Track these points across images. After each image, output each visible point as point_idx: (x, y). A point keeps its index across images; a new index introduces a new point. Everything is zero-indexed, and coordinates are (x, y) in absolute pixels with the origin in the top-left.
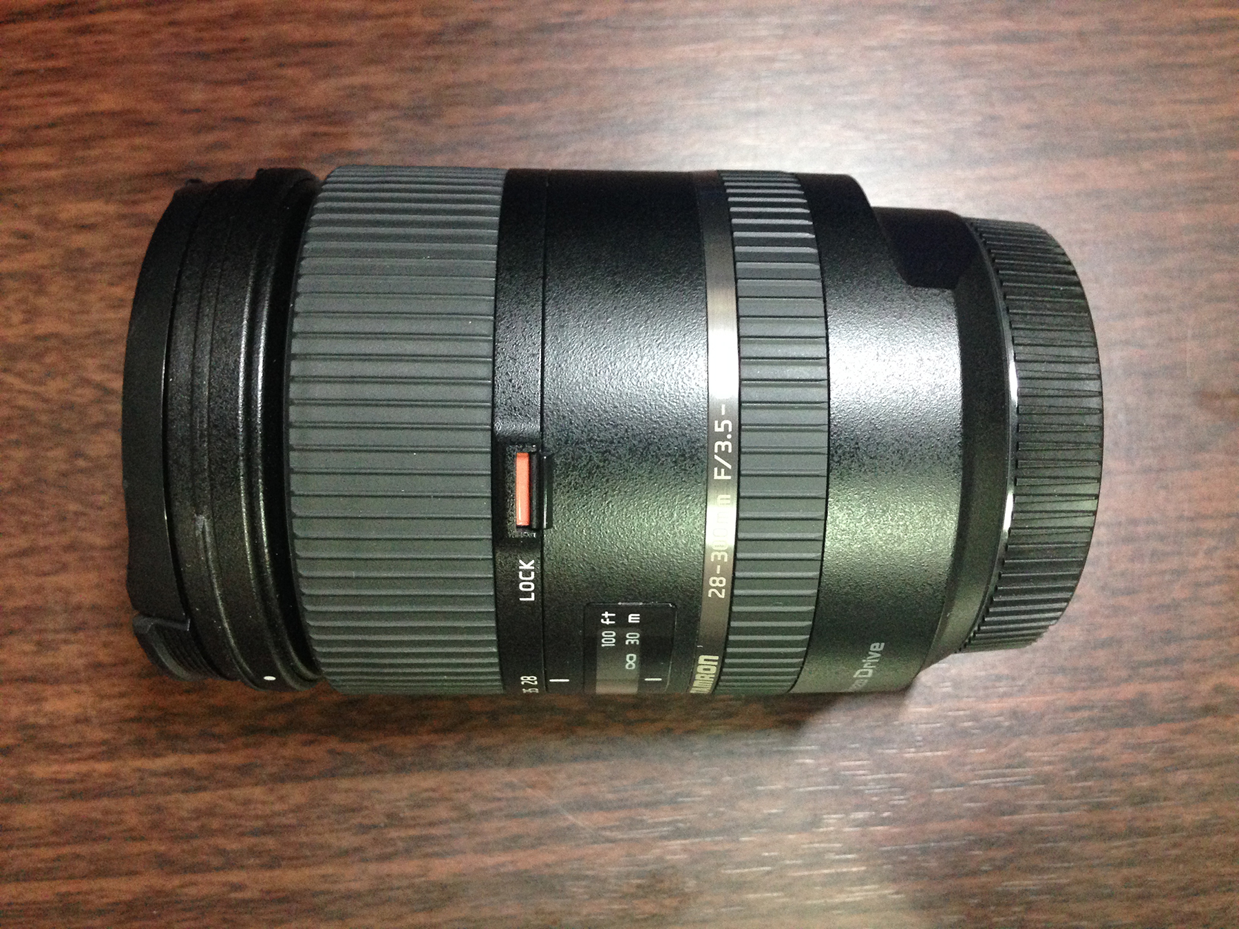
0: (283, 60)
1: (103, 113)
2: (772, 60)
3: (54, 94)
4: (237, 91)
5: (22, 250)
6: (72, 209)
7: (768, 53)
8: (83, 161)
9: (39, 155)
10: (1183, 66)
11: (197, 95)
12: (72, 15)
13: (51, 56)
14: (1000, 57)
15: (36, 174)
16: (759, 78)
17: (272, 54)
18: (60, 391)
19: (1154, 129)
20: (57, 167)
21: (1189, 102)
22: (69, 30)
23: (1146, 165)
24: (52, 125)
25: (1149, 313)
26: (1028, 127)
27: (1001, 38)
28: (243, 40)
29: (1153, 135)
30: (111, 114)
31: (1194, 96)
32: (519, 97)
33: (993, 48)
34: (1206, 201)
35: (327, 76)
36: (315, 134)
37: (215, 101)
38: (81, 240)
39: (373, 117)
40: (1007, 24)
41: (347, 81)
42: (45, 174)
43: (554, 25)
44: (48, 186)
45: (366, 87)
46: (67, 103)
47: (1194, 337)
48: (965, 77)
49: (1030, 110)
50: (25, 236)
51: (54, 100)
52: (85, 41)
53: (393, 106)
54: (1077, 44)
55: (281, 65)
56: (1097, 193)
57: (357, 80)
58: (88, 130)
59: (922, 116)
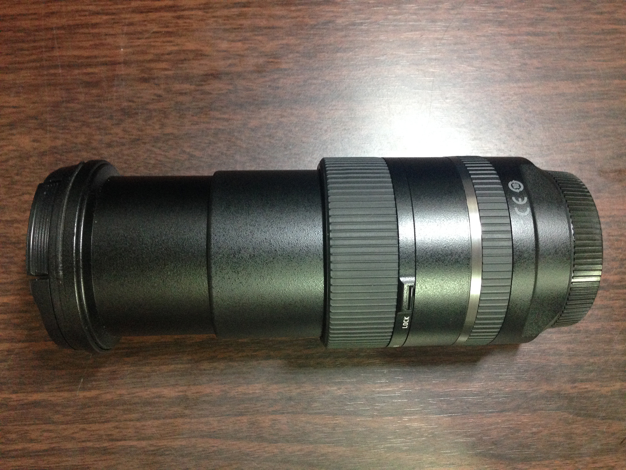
0: (256, 33)
1: (188, 50)
2: (442, 39)
3: (168, 42)
4: (239, 44)
5: (159, 101)
6: (177, 86)
7: (440, 36)
8: (181, 68)
9: (164, 65)
10: (598, 47)
11: (224, 45)
12: (175, 11)
13: (167, 27)
14: (528, 41)
15: (163, 72)
16: (436, 46)
17: (253, 31)
18: (174, 155)
19: (586, 71)
20: (171, 70)
21: (600, 61)
22: (174, 17)
23: (582, 84)
24: (168, 54)
25: (582, 140)
26: (538, 68)
27: (528, 34)
28: (241, 25)
29: (585, 73)
30: (191, 51)
31: (602, 59)
32: (345, 50)
33: (526, 37)
34: (604, 99)
35: (273, 40)
36: (268, 62)
37: (231, 48)
38: (181, 98)
39: (291, 56)
40: (531, 29)
41: (280, 42)
42: (166, 72)
43: (358, 23)
44: (167, 77)
45: (287, 45)
46: (174, 45)
47: (598, 150)
48: (515, 48)
49: (539, 62)
50: (160, 96)
51: (169, 44)
52: (180, 22)
53: (297, 52)
54: (557, 37)
55: (256, 35)
56: (563, 94)
57: (284, 42)
58: (182, 57)
59: (498, 63)
